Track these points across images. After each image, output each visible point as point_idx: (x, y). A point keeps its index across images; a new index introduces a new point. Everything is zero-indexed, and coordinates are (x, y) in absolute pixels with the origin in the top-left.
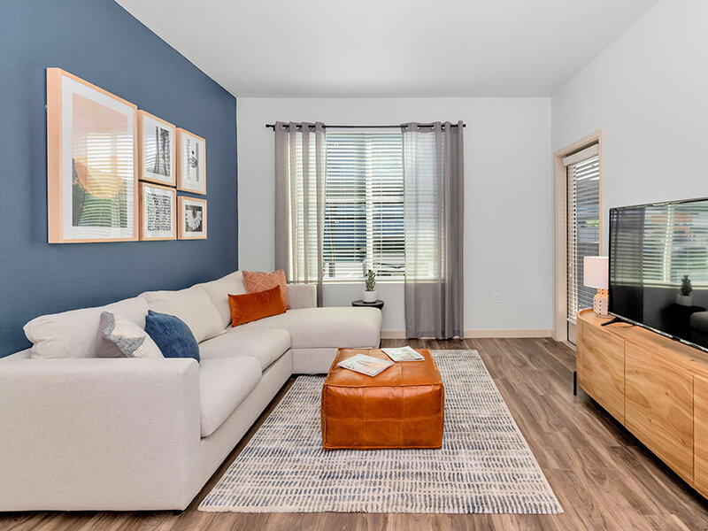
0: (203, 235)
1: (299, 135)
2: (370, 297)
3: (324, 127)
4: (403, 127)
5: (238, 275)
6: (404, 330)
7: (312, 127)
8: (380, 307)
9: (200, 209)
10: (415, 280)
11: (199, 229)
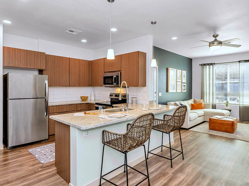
0: (185, 91)
1: (208, 66)
2: (227, 108)
3: (215, 64)
4: (239, 62)
5: (193, 100)
6: (239, 119)
7: (211, 64)
8: (230, 111)
9: (185, 86)
10: (243, 105)
11: (185, 90)
